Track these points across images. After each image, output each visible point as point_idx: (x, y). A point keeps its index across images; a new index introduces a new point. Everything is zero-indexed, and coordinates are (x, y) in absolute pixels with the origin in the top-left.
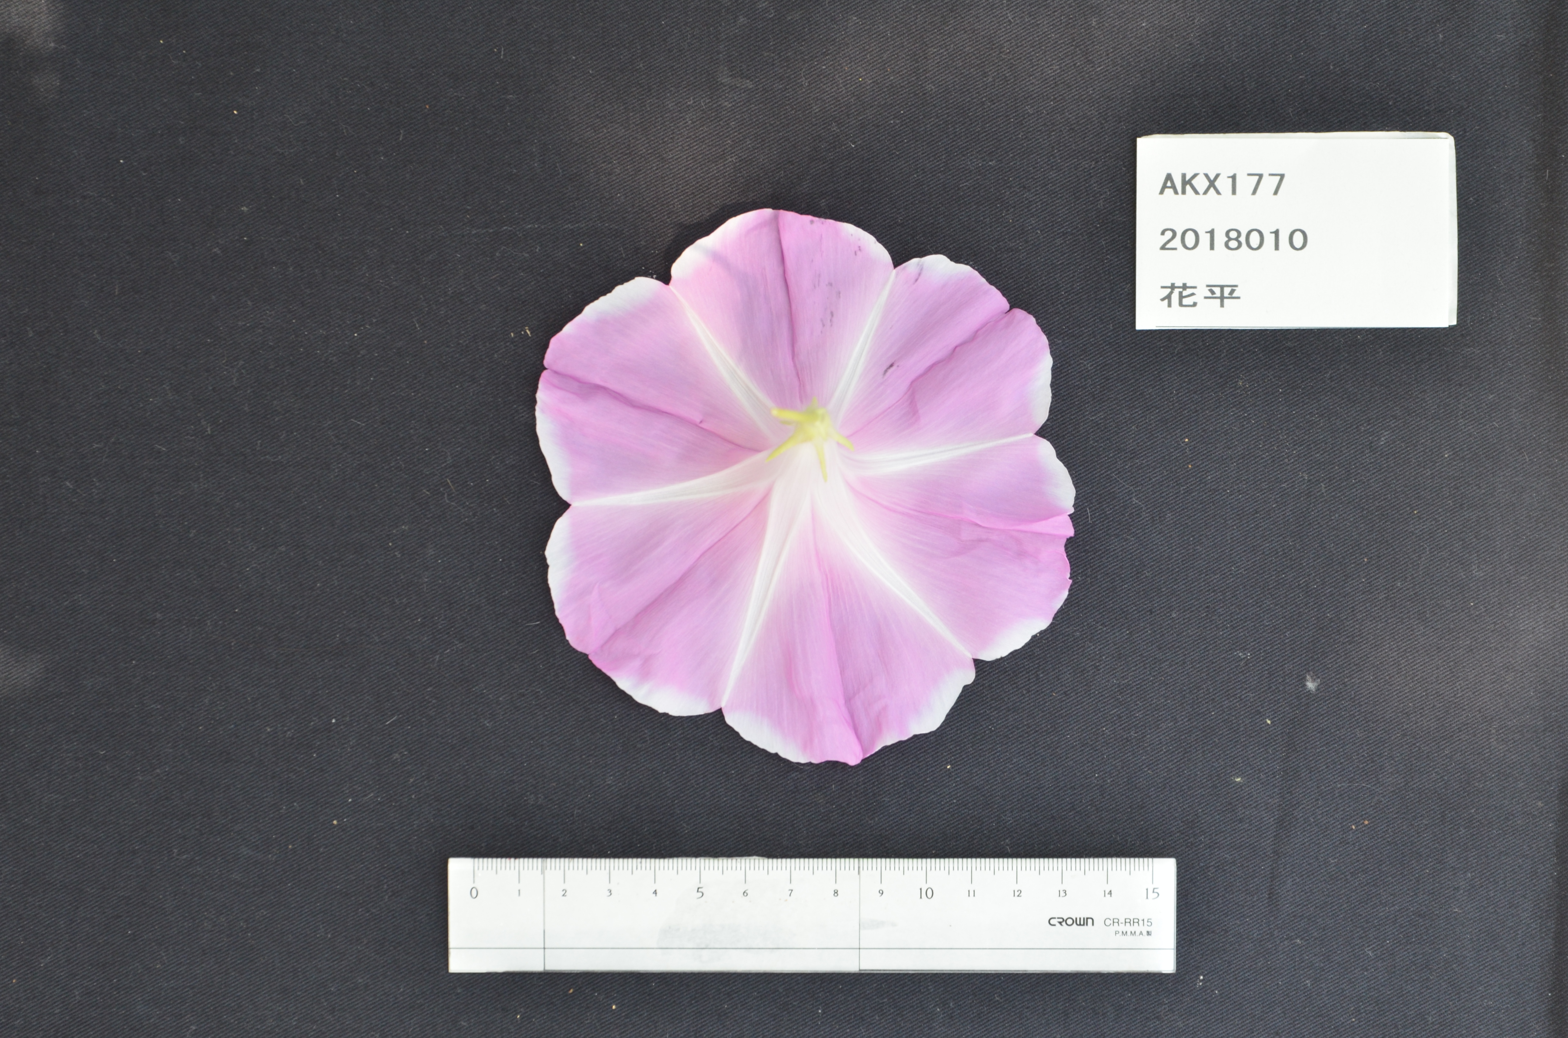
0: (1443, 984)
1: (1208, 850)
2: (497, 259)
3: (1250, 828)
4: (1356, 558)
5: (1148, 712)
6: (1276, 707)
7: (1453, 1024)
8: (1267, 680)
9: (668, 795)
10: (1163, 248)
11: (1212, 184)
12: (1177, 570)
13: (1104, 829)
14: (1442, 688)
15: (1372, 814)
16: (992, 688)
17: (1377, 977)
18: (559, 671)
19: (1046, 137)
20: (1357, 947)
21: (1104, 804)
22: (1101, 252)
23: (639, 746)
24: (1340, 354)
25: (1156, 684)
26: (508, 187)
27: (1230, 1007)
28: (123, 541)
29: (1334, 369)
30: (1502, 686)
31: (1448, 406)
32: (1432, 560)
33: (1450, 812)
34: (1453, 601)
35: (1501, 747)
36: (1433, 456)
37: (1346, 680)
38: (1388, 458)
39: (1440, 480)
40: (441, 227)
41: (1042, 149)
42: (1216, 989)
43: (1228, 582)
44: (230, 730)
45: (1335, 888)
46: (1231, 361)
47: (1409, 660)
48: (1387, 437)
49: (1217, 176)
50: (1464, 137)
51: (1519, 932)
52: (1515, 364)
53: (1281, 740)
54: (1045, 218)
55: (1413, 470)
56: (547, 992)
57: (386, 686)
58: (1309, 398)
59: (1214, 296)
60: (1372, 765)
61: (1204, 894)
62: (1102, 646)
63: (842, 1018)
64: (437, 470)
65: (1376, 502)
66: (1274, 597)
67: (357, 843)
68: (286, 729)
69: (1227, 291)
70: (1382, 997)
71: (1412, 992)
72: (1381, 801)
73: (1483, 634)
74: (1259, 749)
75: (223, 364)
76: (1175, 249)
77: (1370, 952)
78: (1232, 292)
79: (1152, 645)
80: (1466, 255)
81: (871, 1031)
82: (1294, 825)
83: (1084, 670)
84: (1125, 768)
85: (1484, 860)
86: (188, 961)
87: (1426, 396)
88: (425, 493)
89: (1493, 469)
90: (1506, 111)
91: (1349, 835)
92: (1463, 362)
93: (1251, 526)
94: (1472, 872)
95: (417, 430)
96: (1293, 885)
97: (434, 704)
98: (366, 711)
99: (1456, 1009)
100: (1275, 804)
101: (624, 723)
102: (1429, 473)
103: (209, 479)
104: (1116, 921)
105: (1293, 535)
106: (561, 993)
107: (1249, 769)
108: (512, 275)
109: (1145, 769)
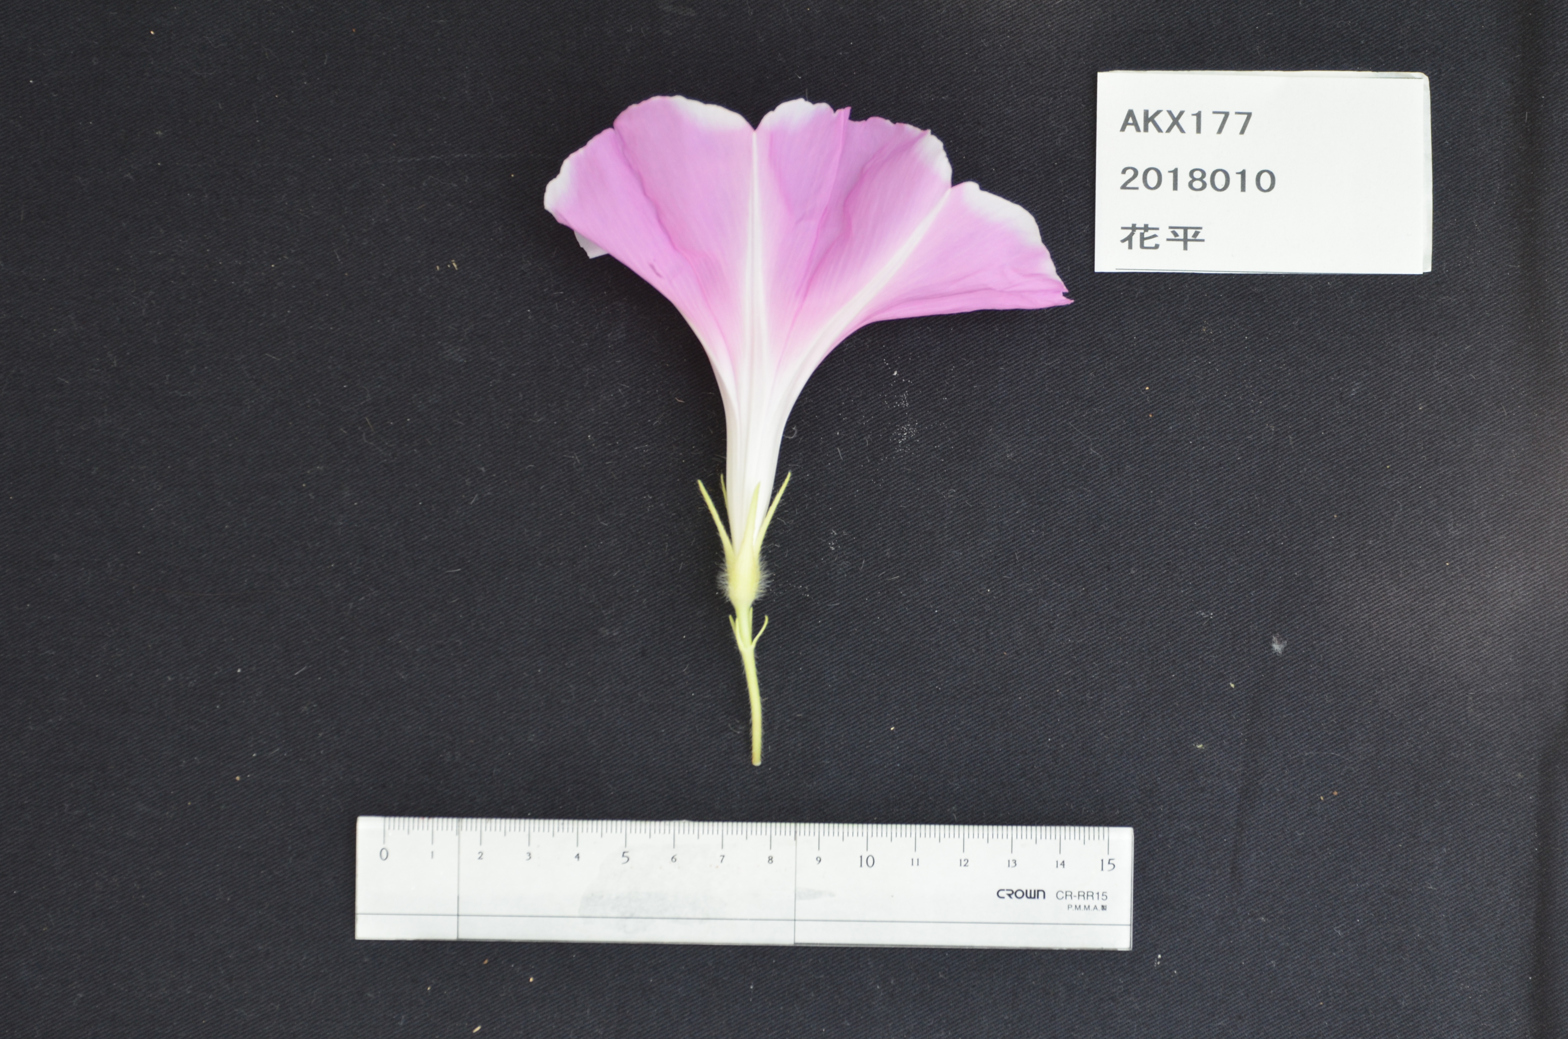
0: (1416, 966)
1: (1167, 821)
2: (423, 189)
3: (1211, 797)
4: (1325, 514)
5: (1105, 674)
6: (1240, 670)
7: (1427, 1009)
8: (1230, 641)
9: (593, 754)
10: (1124, 187)
11: (1176, 121)
12: (1136, 524)
13: (1056, 797)
14: (1416, 653)
15: (1341, 785)
16: (939, 646)
17: (1346, 958)
18: (480, 621)
19: (1002, 72)
20: (1325, 926)
21: (1057, 770)
22: (1058, 192)
23: (563, 701)
24: (1309, 300)
25: (1114, 644)
26: (437, 115)
27: (1190, 988)
28: (21, 478)
29: (1303, 316)
30: (1479, 651)
31: (1422, 356)
32: (1405, 517)
33: (1424, 783)
34: (1427, 560)
35: (1478, 716)
36: (1407, 408)
37: (1315, 642)
38: (1360, 410)
39: (1414, 433)
40: (366, 155)
41: (998, 84)
42: (1175, 969)
43: (1190, 537)
44: (129, 678)
45: (1302, 863)
46: (1194, 307)
47: (1381, 622)
48: (1358, 388)
49: (1181, 113)
50: (1439, 78)
51: (1498, 911)
52: (1493, 313)
53: (1245, 705)
54: (1000, 155)
55: (1385, 423)
56: (461, 963)
57: (296, 635)
58: (1276, 347)
59: (1177, 238)
60: (1342, 732)
61: (1162, 867)
62: (1056, 603)
63: (775, 995)
64: (356, 408)
65: (1347, 456)
66: (1238, 554)
67: (261, 800)
68: (188, 678)
69: (1190, 233)
70: (1352, 979)
71: (1384, 974)
72: (1351, 771)
73: (1459, 596)
74: (1222, 714)
75: (133, 294)
76: (1137, 188)
77: (1339, 932)
78: (1196, 234)
79: (1109, 603)
80: (1442, 199)
81: (805, 1009)
82: (1259, 796)
83: (1037, 628)
84: (1080, 733)
85: (1460, 835)
86: (77, 924)
87: (1399, 346)
88: (342, 432)
89: (1469, 423)
90: (1483, 51)
91: (1317, 806)
92: (1438, 310)
93: (1214, 480)
94: (1447, 848)
95: (335, 365)
96: (1257, 859)
97: (346, 654)
98: (274, 661)
99: (1430, 993)
100: (1238, 772)
101: (548, 677)
102: (1402, 426)
103: (114, 414)
104: (1069, 894)
105: (1259, 489)
106: (475, 964)
107: (1211, 735)
108: (438, 206)
109: (1102, 734)
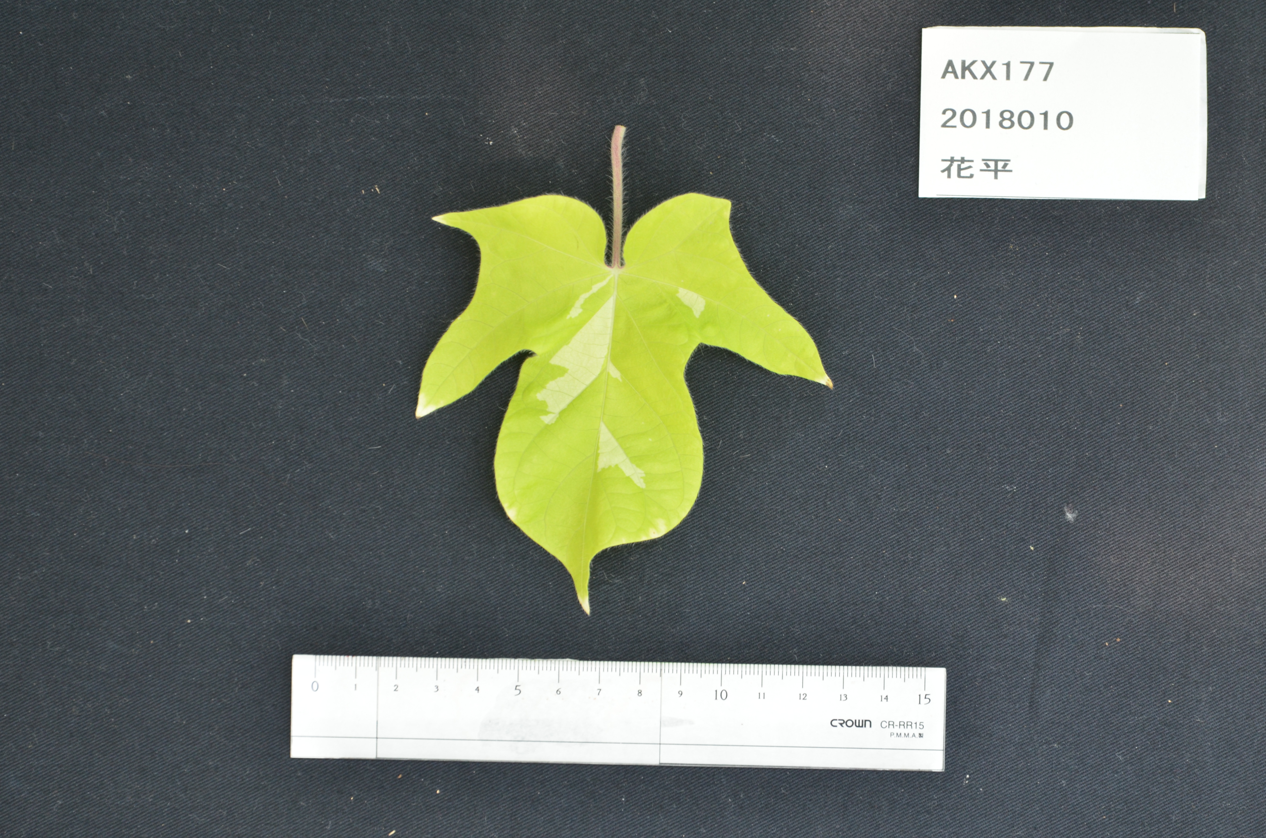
0: (1185, 786)
1: (976, 662)
2: (351, 125)
3: (1013, 643)
4: (1113, 403)
5: (924, 538)
6: (1038, 535)
7: (1194, 823)
8: (1031, 511)
9: (491, 602)
10: (944, 125)
11: (988, 70)
12: (952, 411)
13: (882, 641)
14: (1188, 521)
15: (1123, 633)
16: (784, 513)
17: (1126, 779)
18: (397, 490)
19: (842, 27)
20: (1108, 752)
21: (882, 618)
22: (889, 129)
23: (467, 558)
24: (1101, 222)
25: (932, 513)
26: (364, 62)
27: (994, 803)
28: (12, 368)
29: (1095, 235)
30: (1242, 521)
31: (1196, 270)
32: (1180, 407)
33: (1194, 632)
34: (1199, 443)
35: (1241, 575)
36: (1183, 314)
37: (1102, 512)
38: (1143, 315)
39: (1189, 336)
40: (303, 96)
41: (838, 37)
42: (981, 787)
43: (997, 423)
44: (101, 536)
45: (1089, 698)
46: (1003, 227)
47: (1159, 495)
48: (1141, 297)
49: (993, 63)
50: (1214, 33)
51: (1255, 741)
52: (1257, 234)
53: (1043, 564)
54: (839, 98)
55: (1164, 327)
56: (379, 777)
57: (242, 501)
58: (1072, 261)
59: (989, 169)
60: (1125, 588)
61: (971, 701)
62: (883, 478)
63: (643, 806)
64: (293, 310)
65: (1132, 354)
66: (1038, 437)
67: (212, 640)
68: (151, 537)
69: (1000, 165)
70: (1130, 797)
71: (1158, 793)
72: (1132, 621)
73: (1226, 474)
74: (1023, 572)
75: (106, 213)
76: (955, 127)
77: (1120, 757)
78: (1005, 166)
79: (928, 478)
80: (1215, 137)
81: (668, 818)
82: (1054, 641)
83: (867, 499)
84: (903, 587)
85: (1224, 676)
86: (57, 743)
87: (1177, 261)
88: (282, 330)
89: (1236, 327)
90: (1252, 10)
91: (1103, 651)
92: (1211, 231)
93: (1019, 374)
94: (1212, 687)
95: (276, 274)
96: (1052, 695)
97: (284, 517)
98: (223, 522)
99: (1197, 809)
100: (1036, 622)
101: (454, 537)
102: (1179, 330)
103: (90, 314)
104: (891, 723)
105: (1056, 382)
106: (390, 778)
107: (1013, 590)
108: (364, 139)
109: (921, 589)
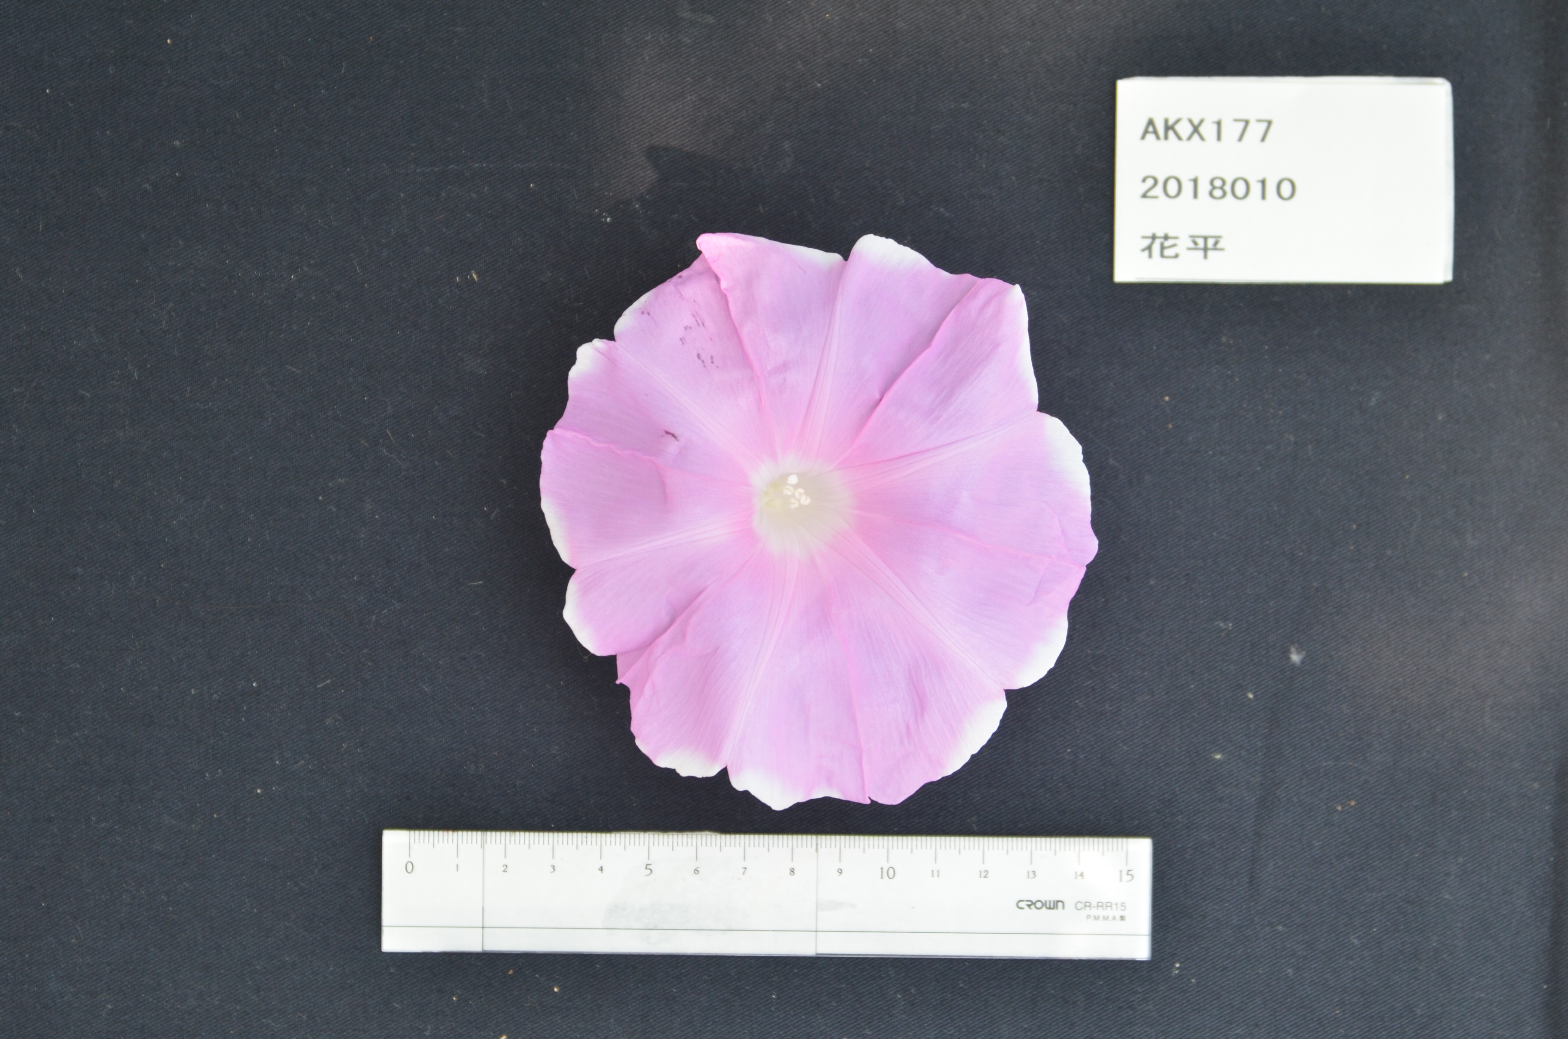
0: (1432, 975)
1: (1186, 831)
2: (442, 200)
3: (1230, 808)
4: (1344, 524)
5: (1124, 685)
6: (1259, 680)
7: (1442, 1017)
8: (1249, 652)
10: (1144, 196)
11: (1196, 129)
12: (1156, 535)
13: (1076, 807)
14: (1434, 663)
15: (1358, 795)
17: (1363, 967)
18: (503, 634)
19: (1022, 79)
20: (1342, 935)
21: (1076, 780)
22: (1078, 200)
23: (586, 714)
24: (1329, 309)
25: (1133, 655)
26: (456, 124)
27: (1208, 997)
28: (43, 491)
29: (1322, 325)
30: (1496, 661)
31: (1442, 366)
32: (1424, 528)
33: (1441, 793)
34: (1446, 570)
35: (1495, 726)
36: (1426, 418)
37: (1333, 653)
38: (1379, 420)
39: (1433, 443)
40: (384, 164)
41: (1018, 91)
42: (1193, 978)
43: (1209, 548)
44: (153, 692)
45: (1319, 872)
46: (1214, 316)
47: (1399, 632)
48: (1377, 397)
49: (1201, 122)
50: (1461, 84)
51: (1514, 920)
52: (1513, 322)
53: (1263, 715)
54: (1020, 163)
55: (1404, 433)
56: (485, 973)
57: (319, 647)
58: (1296, 356)
59: (1197, 247)
60: (1360, 743)
63: (797, 1004)
64: (377, 420)
65: (1366, 466)
66: (1257, 565)
67: (286, 813)
68: (212, 691)
69: (1211, 243)
70: (1368, 988)
71: (1400, 983)
72: (1368, 782)
73: (1477, 607)
74: (1240, 725)
75: (152, 306)
76: (1157, 197)
77: (1355, 941)
78: (1216, 243)
79: (1128, 614)
80: (1463, 207)
81: (827, 1018)
82: (1277, 806)
84: (1099, 744)
85: (1477, 845)
86: (105, 937)
87: (1419, 355)
88: (363, 444)
89: (1489, 432)
91: (1335, 816)
92: (1458, 319)
93: (1234, 490)
94: (1463, 857)
95: (356, 377)
97: (369, 667)
98: (297, 673)
99: (1445, 1001)
100: (1256, 783)
102: (1422, 436)
103: (136, 427)
104: (1088, 904)
105: (1278, 499)
106: (500, 974)
107: (1229, 745)
108: (458, 216)
109: (1121, 745)
